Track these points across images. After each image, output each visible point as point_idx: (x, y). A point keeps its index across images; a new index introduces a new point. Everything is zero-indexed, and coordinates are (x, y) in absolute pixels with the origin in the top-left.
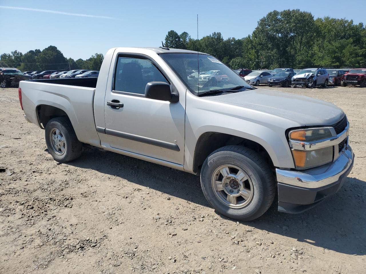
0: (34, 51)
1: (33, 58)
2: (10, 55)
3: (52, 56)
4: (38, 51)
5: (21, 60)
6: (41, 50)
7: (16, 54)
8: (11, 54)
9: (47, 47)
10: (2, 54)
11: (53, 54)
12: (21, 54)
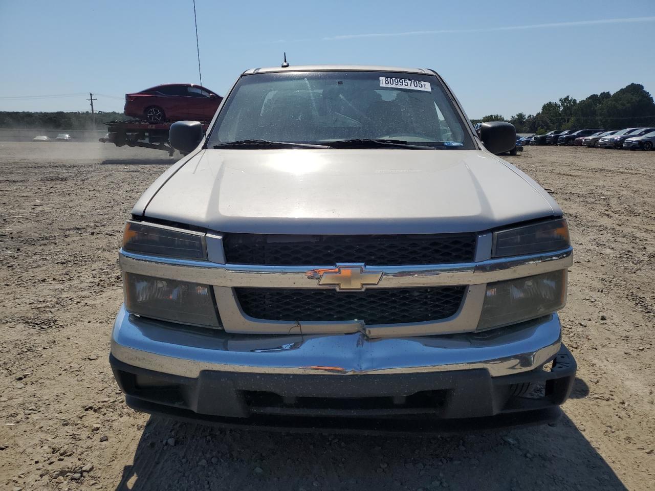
0: (599, 94)
1: (592, 109)
2: (556, 104)
3: (628, 103)
4: (606, 95)
5: (572, 112)
6: (612, 93)
7: (567, 102)
8: (559, 103)
9: (624, 87)
10: (546, 103)
11: (632, 99)
12: (575, 100)
